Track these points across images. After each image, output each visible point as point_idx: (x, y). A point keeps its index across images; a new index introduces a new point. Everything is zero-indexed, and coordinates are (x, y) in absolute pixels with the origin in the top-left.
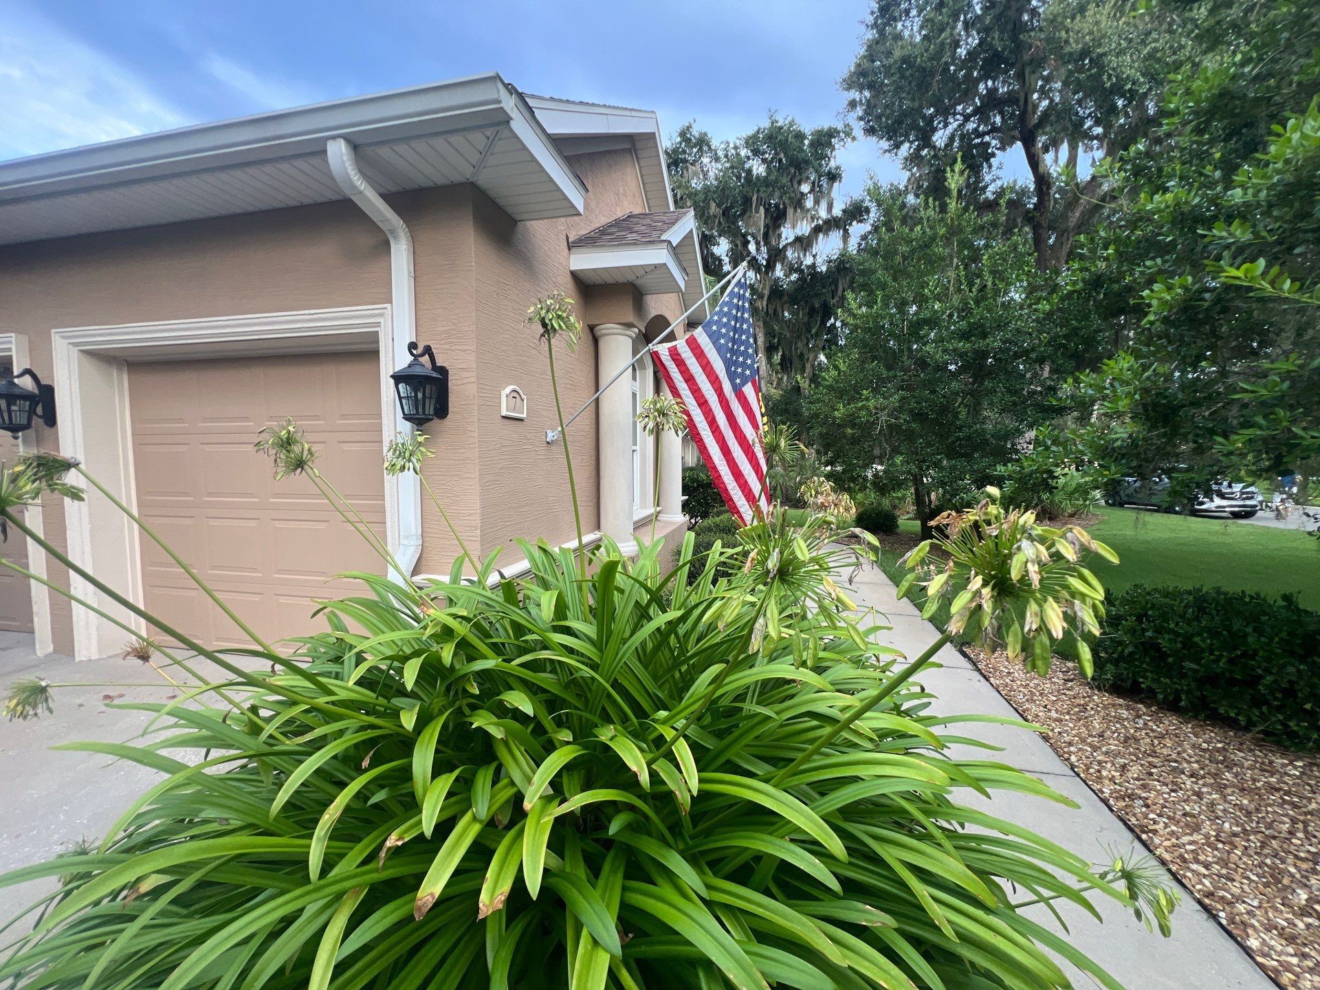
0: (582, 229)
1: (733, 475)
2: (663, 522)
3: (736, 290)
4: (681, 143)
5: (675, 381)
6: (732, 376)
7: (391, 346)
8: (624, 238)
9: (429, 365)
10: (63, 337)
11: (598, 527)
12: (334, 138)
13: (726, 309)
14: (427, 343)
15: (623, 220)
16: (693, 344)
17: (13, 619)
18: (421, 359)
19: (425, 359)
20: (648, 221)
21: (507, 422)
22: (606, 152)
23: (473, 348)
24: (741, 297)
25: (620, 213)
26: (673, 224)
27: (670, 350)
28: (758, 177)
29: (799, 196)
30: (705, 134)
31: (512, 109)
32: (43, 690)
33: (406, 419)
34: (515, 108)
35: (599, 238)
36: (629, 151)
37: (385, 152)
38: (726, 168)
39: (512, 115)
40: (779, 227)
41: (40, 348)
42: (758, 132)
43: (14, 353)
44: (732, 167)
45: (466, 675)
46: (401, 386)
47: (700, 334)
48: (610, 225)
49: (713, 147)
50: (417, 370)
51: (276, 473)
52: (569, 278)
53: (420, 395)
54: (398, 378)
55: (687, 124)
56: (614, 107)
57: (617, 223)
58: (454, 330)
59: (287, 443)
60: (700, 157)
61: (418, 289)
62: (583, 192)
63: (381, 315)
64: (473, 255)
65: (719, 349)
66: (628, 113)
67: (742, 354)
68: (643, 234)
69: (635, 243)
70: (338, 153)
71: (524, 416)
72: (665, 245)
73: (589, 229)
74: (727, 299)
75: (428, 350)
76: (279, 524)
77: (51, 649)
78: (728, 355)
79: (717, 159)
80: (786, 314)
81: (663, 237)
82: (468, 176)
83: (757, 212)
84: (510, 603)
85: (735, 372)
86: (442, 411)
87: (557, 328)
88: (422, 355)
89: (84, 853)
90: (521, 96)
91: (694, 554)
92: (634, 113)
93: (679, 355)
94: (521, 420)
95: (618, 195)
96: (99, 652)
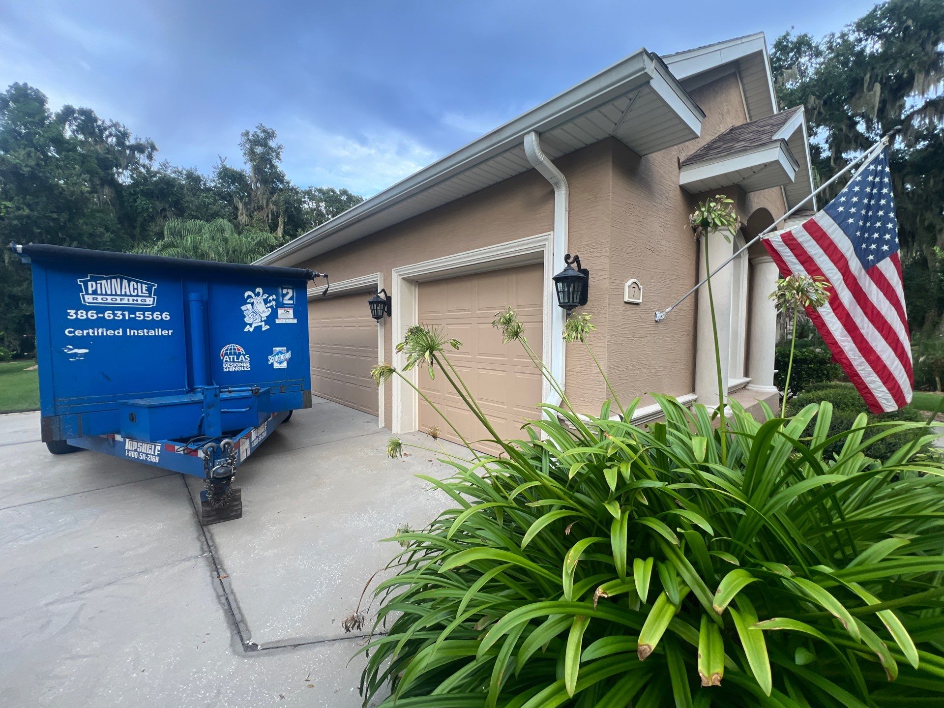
0: (692, 148)
1: (860, 351)
2: (752, 391)
3: (872, 167)
4: (776, 53)
5: (789, 264)
6: (861, 255)
7: (552, 259)
8: (732, 148)
9: (576, 269)
10: (396, 272)
11: (693, 390)
12: (528, 133)
13: (857, 189)
14: (576, 254)
15: (727, 134)
16: (813, 229)
17: (370, 408)
18: (572, 265)
19: (575, 265)
20: (754, 128)
21: (628, 306)
22: (713, 82)
23: (608, 254)
24: (876, 174)
25: (723, 129)
26: (784, 123)
27: (782, 236)
28: (872, 55)
29: (934, 56)
30: (806, 36)
31: (653, 71)
32: (400, 444)
33: (561, 306)
34: (655, 70)
35: (707, 154)
36: (734, 74)
37: (557, 132)
38: (831, 59)
39: (653, 76)
40: (902, 96)
41: (388, 279)
42: (875, 10)
43: (379, 282)
44: (837, 56)
45: (636, 489)
46: (558, 284)
47: (822, 217)
48: (714, 142)
49: (814, 45)
50: (570, 273)
51: (504, 339)
52: (678, 191)
53: (571, 290)
54: (557, 279)
55: (784, 34)
56: (727, 42)
57: (722, 138)
58: (593, 243)
59: (508, 322)
60: (797, 59)
61: (571, 218)
62: (701, 118)
63: (547, 239)
64: (611, 188)
65: (846, 229)
66: (739, 42)
67: (878, 230)
68: (752, 140)
69: (744, 150)
70: (531, 142)
71: (641, 301)
72: (778, 144)
73: (697, 148)
74: (859, 178)
75: (577, 259)
76: (481, 371)
77: (383, 425)
78: (858, 234)
79: (818, 54)
80: (908, 186)
81: (775, 138)
82: (610, 133)
83: (870, 88)
84: (659, 440)
85: (867, 249)
86: (583, 300)
87: (719, 224)
88: (572, 263)
89: (407, 532)
90: (660, 60)
91: (867, 424)
92: (744, 40)
93: (794, 239)
94: (638, 304)
95: (722, 115)
96: (401, 430)
